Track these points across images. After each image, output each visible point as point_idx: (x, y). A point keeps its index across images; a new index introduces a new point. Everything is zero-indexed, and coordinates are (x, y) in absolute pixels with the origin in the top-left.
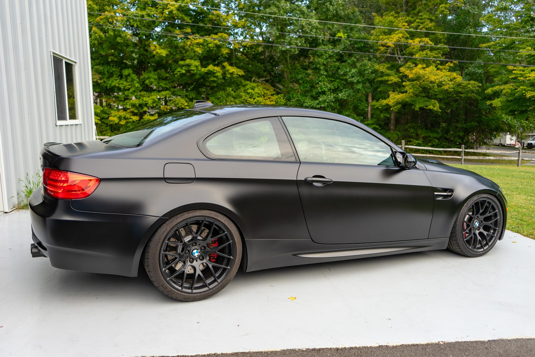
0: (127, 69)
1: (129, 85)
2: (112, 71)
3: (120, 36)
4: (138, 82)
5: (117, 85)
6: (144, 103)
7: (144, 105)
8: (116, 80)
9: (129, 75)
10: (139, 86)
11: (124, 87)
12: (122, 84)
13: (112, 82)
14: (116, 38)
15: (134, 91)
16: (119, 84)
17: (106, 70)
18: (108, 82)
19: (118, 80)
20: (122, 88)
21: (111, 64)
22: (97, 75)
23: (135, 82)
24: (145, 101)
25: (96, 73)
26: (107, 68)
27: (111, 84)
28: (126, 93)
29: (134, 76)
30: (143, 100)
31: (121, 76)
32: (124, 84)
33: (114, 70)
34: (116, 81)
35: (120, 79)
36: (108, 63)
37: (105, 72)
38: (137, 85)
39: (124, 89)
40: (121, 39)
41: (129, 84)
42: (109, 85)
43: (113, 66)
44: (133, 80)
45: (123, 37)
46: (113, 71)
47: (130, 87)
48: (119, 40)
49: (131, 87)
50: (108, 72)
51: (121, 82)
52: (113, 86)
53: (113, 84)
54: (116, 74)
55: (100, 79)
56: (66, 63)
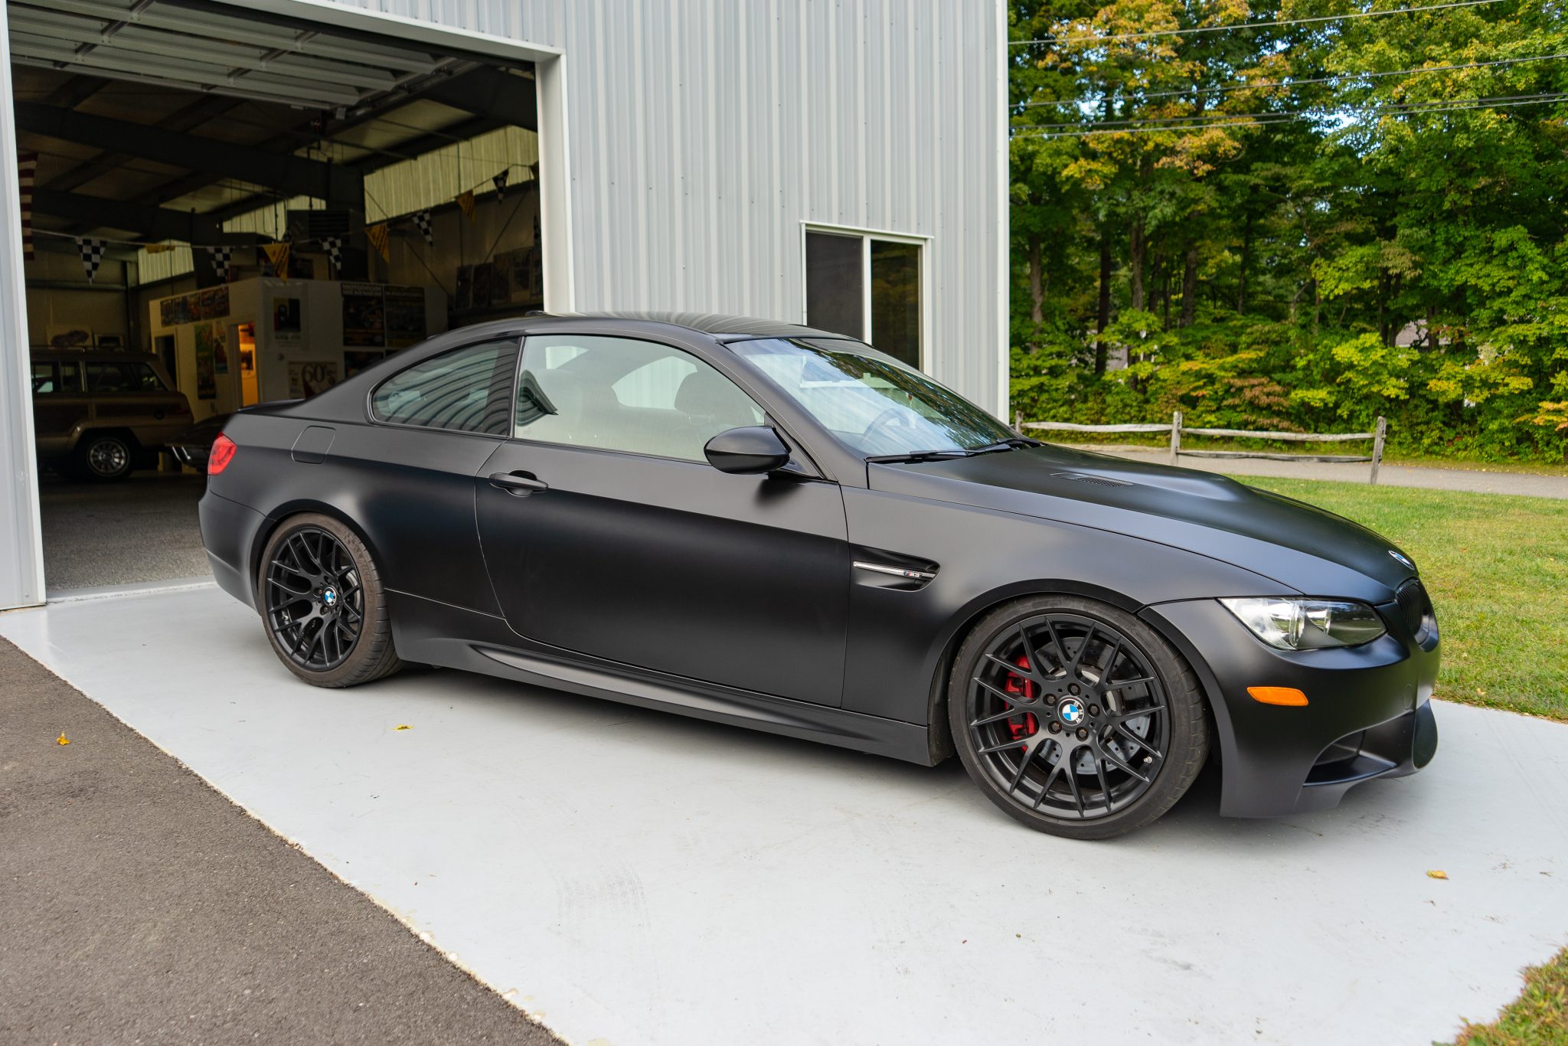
0: (1510, 229)
1: (1510, 278)
2: (1460, 239)
3: (1466, 128)
4: (1544, 268)
5: (1473, 281)
6: (1556, 332)
7: (1558, 341)
8: (1471, 265)
9: (1512, 247)
10: (1545, 277)
11: (1493, 285)
12: (1489, 275)
13: (1457, 272)
14: (1453, 137)
15: (1527, 297)
16: (1479, 278)
17: (1440, 237)
18: (1441, 275)
19: (1477, 267)
20: (1487, 288)
21: (1461, 219)
22: (1409, 255)
23: (1530, 267)
24: (1561, 327)
25: (1401, 250)
26: (1447, 232)
27: (1453, 280)
28: (1497, 304)
29: (1530, 250)
30: (1552, 323)
31: (1488, 252)
32: (1497, 275)
33: (1467, 234)
34: (1469, 269)
35: (1487, 262)
36: (1451, 216)
37: (1438, 244)
38: (1537, 275)
39: (1493, 290)
40: (1468, 139)
41: (1515, 273)
42: (1445, 283)
43: (1465, 224)
44: (1524, 262)
45: (1474, 131)
46: (1466, 238)
47: (1511, 283)
48: (1462, 141)
49: (1519, 284)
50: (1447, 243)
51: (1488, 269)
52: (1458, 287)
53: (1459, 280)
54: (1474, 247)
55: (1416, 265)
56: (873, 242)
